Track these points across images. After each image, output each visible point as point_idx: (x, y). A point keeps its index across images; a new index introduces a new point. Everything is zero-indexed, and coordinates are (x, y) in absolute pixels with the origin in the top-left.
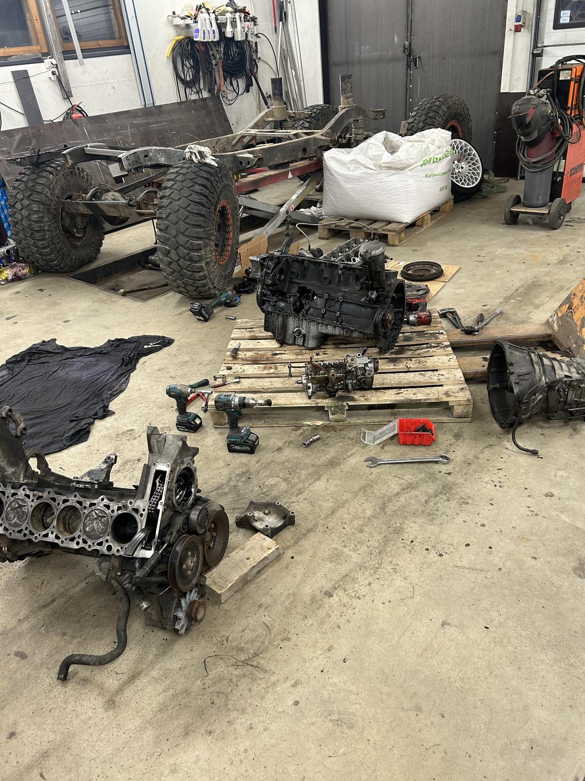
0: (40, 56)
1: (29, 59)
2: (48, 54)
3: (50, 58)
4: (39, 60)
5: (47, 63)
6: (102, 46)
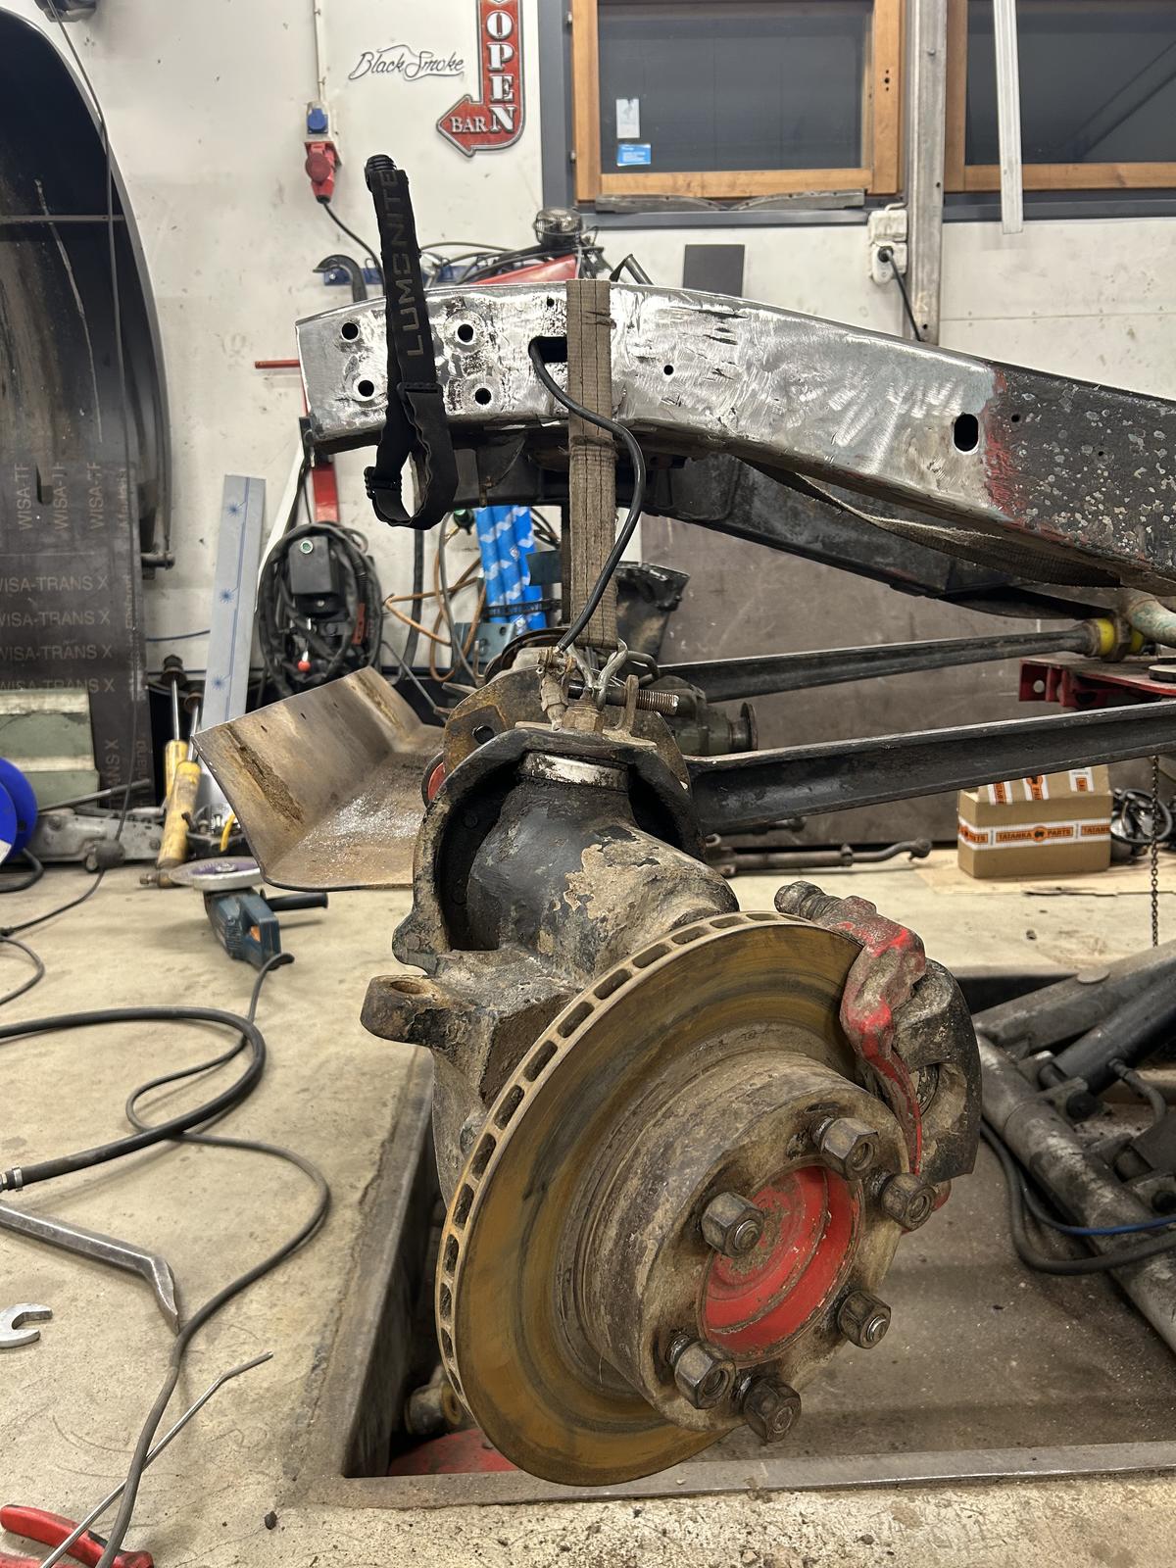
0: (858, 199)
2: (889, 198)
3: (891, 209)
5: (875, 224)
6: (1130, 184)
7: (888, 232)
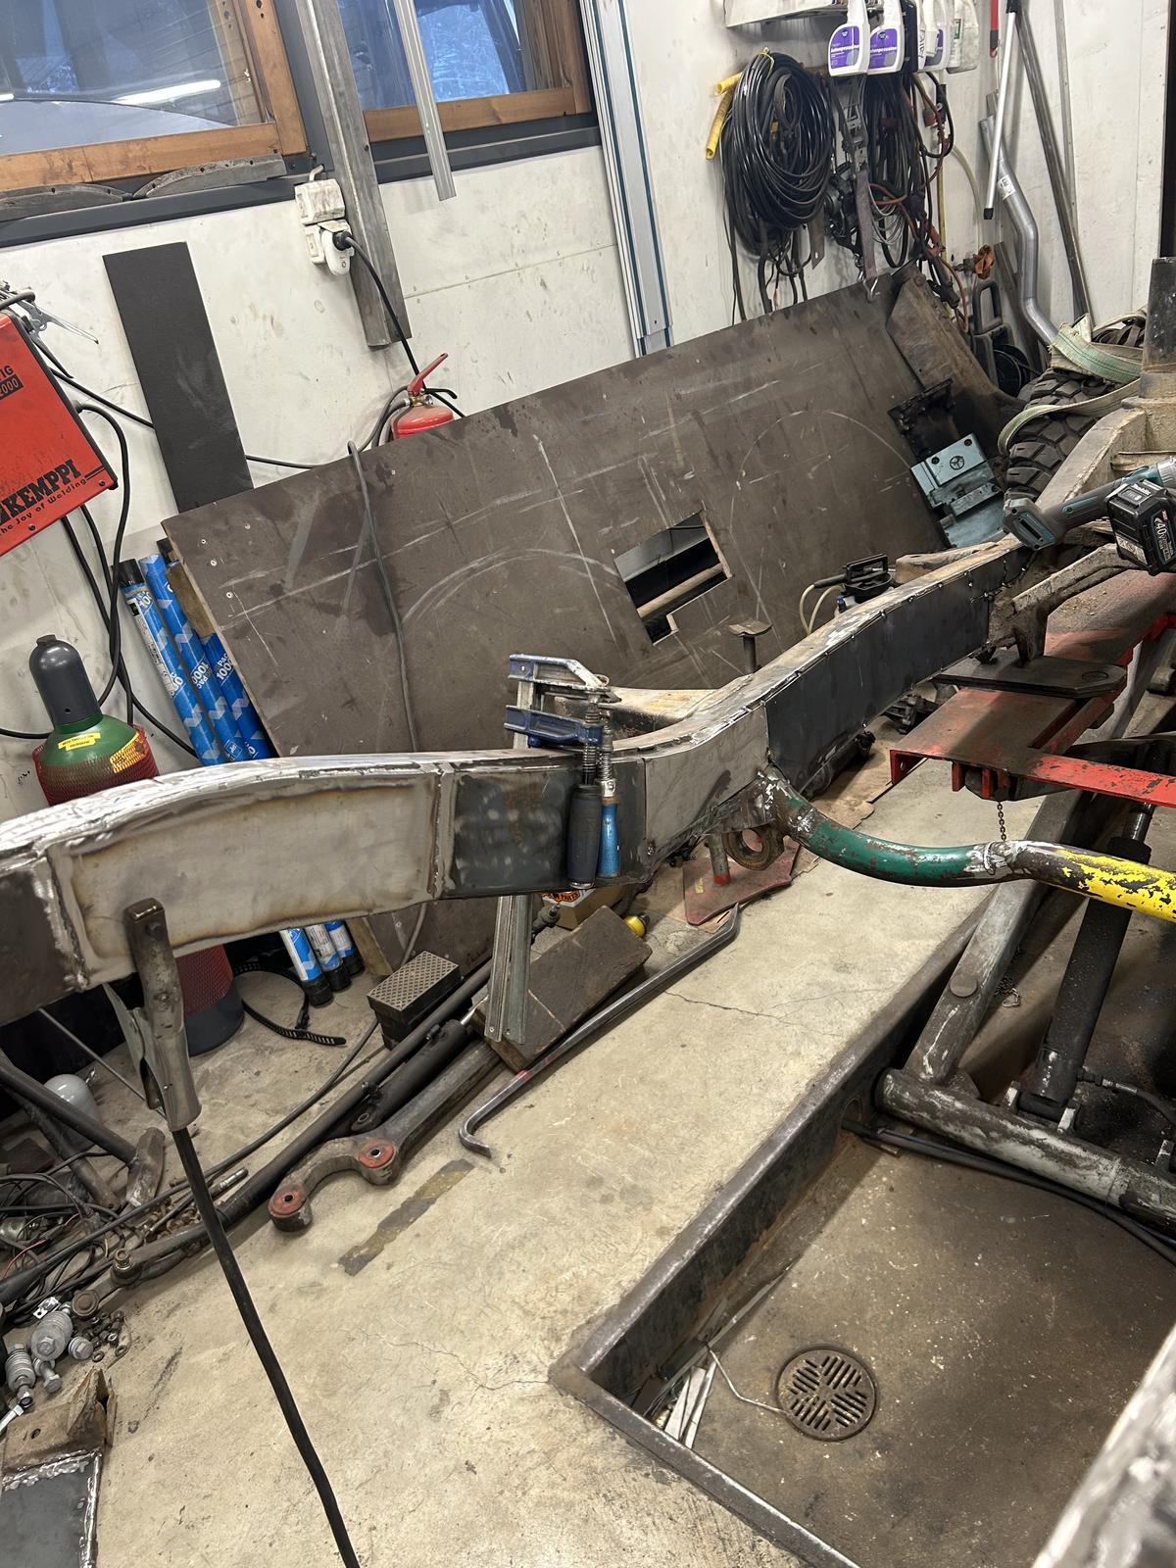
0: (280, 168)
1: (230, 185)
2: (308, 161)
3: (317, 178)
4: (277, 191)
5: (306, 199)
6: (504, 120)
7: (328, 209)
